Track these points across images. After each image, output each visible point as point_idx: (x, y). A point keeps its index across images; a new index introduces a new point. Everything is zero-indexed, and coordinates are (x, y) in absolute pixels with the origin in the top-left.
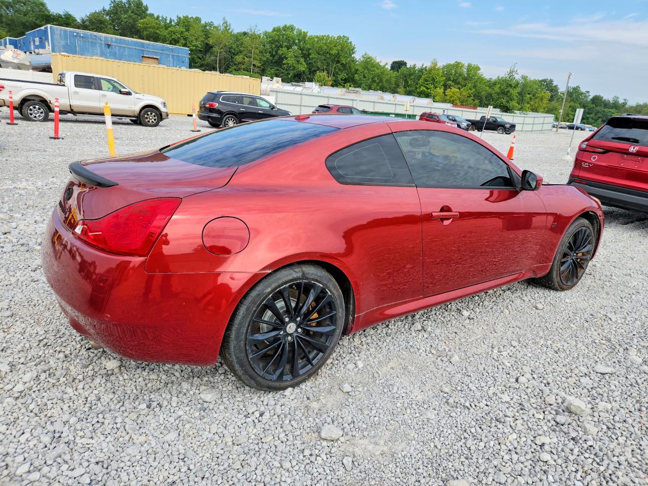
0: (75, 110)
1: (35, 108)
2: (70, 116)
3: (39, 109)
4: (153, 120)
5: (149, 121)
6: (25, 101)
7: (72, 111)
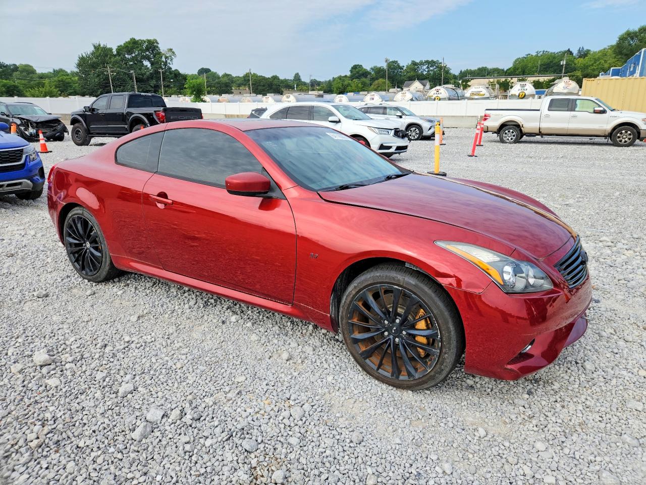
0: (543, 132)
1: (509, 132)
2: (538, 138)
3: (513, 132)
4: (626, 139)
5: (621, 141)
6: (503, 126)
7: (540, 134)
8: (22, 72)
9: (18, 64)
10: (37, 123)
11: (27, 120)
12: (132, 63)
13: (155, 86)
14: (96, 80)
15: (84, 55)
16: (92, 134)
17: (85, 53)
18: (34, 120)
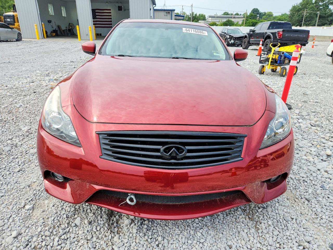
8: (267, 16)
9: (266, 12)
10: (235, 38)
11: (232, 36)
12: (322, 7)
13: (331, 21)
14: (297, 18)
15: (295, 5)
16: (250, 43)
17: (296, 3)
18: (234, 36)
